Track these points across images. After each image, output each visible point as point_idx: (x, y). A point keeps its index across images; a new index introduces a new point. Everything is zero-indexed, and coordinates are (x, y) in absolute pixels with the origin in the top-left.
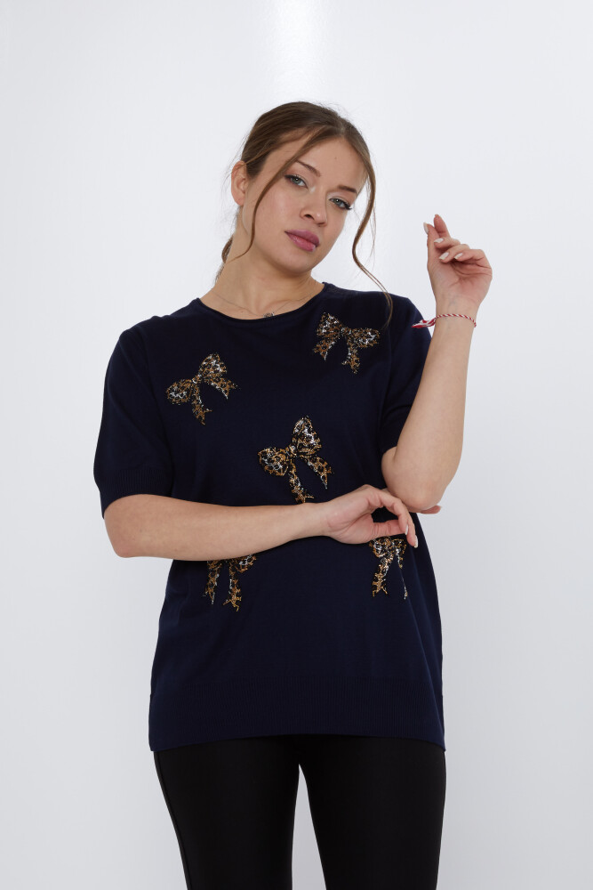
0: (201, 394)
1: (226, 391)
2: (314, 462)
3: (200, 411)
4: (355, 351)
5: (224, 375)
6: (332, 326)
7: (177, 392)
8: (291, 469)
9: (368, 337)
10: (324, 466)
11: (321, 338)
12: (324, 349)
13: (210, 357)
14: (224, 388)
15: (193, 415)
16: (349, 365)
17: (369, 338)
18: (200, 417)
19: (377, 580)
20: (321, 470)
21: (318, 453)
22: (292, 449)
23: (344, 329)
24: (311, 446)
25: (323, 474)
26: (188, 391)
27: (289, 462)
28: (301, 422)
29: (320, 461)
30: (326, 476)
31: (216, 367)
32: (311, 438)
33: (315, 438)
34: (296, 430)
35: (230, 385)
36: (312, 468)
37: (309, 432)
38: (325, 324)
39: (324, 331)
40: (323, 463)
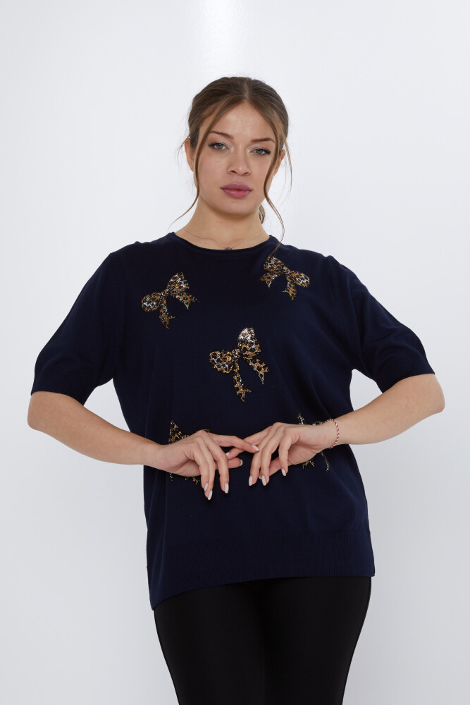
0: (168, 305)
1: (187, 303)
2: (254, 363)
3: (165, 317)
4: (292, 285)
5: (186, 291)
6: (276, 264)
7: (149, 302)
8: (235, 368)
10: (262, 366)
11: (267, 271)
12: (269, 280)
13: (177, 276)
14: (186, 300)
15: (160, 321)
16: (288, 293)
17: (302, 281)
18: (165, 322)
20: (259, 369)
21: (258, 356)
22: (237, 351)
23: (285, 268)
24: (252, 350)
25: (261, 373)
26: (157, 301)
27: (234, 362)
28: (246, 331)
29: (259, 362)
30: (263, 374)
31: (181, 283)
32: (253, 343)
33: (256, 344)
34: (241, 337)
35: (190, 298)
36: (252, 367)
37: (252, 339)
38: (270, 262)
39: (269, 266)
40: (261, 364)
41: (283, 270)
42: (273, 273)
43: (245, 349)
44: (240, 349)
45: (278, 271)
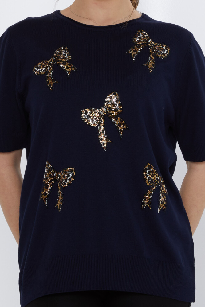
0: (54, 71)
1: (69, 72)
2: (116, 120)
3: (50, 82)
4: (153, 58)
5: (69, 61)
6: (143, 37)
7: (39, 68)
8: (101, 122)
9: (163, 50)
10: (122, 123)
12: (134, 53)
13: (62, 48)
14: (69, 69)
15: (46, 83)
16: (147, 67)
17: (163, 52)
18: (50, 85)
19: (145, 199)
20: (120, 125)
21: (119, 115)
22: (104, 110)
23: (150, 41)
24: (116, 110)
25: (120, 128)
26: (46, 68)
28: (112, 95)
29: (120, 120)
30: (122, 129)
31: (65, 55)
32: (116, 105)
33: (119, 105)
34: (108, 99)
35: (72, 67)
36: (114, 123)
37: (116, 101)
38: (139, 35)
39: (138, 39)
40: (122, 121)
41: (148, 43)
42: (139, 46)
43: (110, 109)
44: (106, 109)
45: (144, 44)
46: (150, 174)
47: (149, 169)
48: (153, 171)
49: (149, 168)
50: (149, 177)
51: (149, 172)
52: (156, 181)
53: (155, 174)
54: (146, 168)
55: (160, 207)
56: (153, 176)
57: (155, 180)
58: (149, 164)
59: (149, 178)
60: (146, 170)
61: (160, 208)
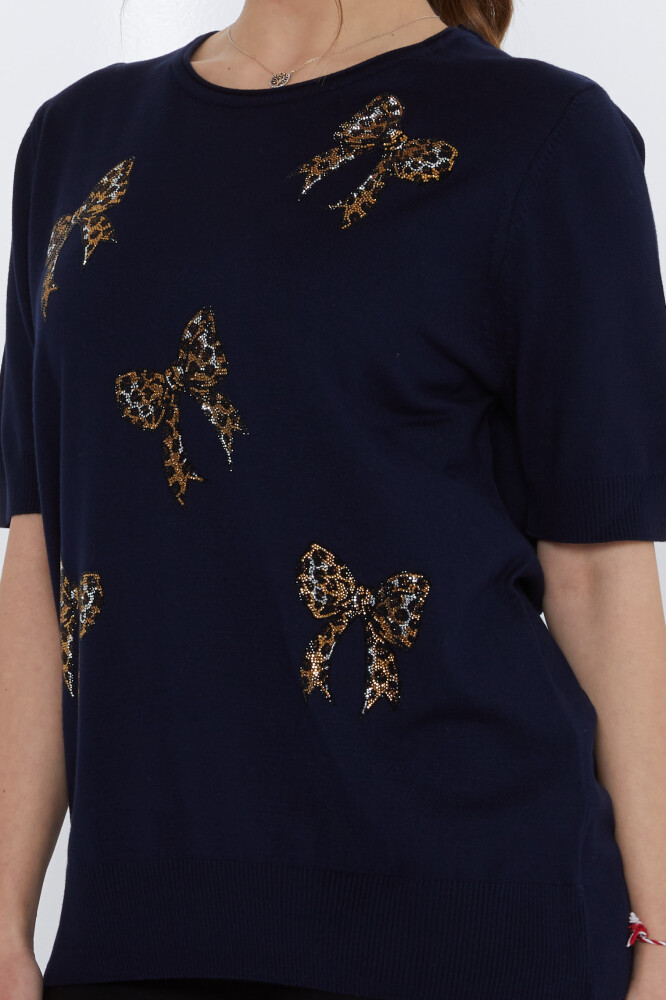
1: (91, 247)
2: (212, 403)
3: (47, 287)
6: (382, 118)
8: (169, 414)
14: (92, 239)
18: (44, 302)
19: (308, 665)
20: (222, 420)
21: (220, 385)
22: (178, 372)
23: (392, 133)
27: (168, 401)
41: (383, 139)
44: (184, 369)
46: (322, 581)
47: (318, 563)
48: (332, 571)
49: (319, 558)
50: (317, 590)
51: (319, 574)
52: (345, 605)
53: (342, 581)
54: (307, 560)
55: (374, 692)
56: (332, 587)
57: (344, 601)
58: (316, 547)
59: (320, 594)
60: (308, 565)
61: (372, 697)
